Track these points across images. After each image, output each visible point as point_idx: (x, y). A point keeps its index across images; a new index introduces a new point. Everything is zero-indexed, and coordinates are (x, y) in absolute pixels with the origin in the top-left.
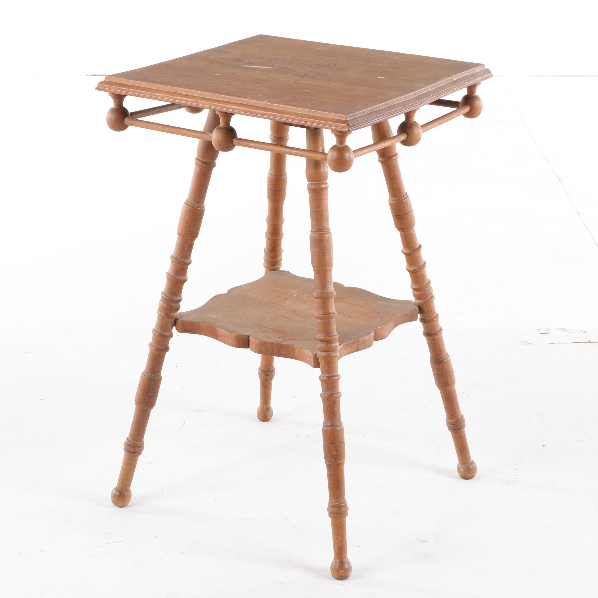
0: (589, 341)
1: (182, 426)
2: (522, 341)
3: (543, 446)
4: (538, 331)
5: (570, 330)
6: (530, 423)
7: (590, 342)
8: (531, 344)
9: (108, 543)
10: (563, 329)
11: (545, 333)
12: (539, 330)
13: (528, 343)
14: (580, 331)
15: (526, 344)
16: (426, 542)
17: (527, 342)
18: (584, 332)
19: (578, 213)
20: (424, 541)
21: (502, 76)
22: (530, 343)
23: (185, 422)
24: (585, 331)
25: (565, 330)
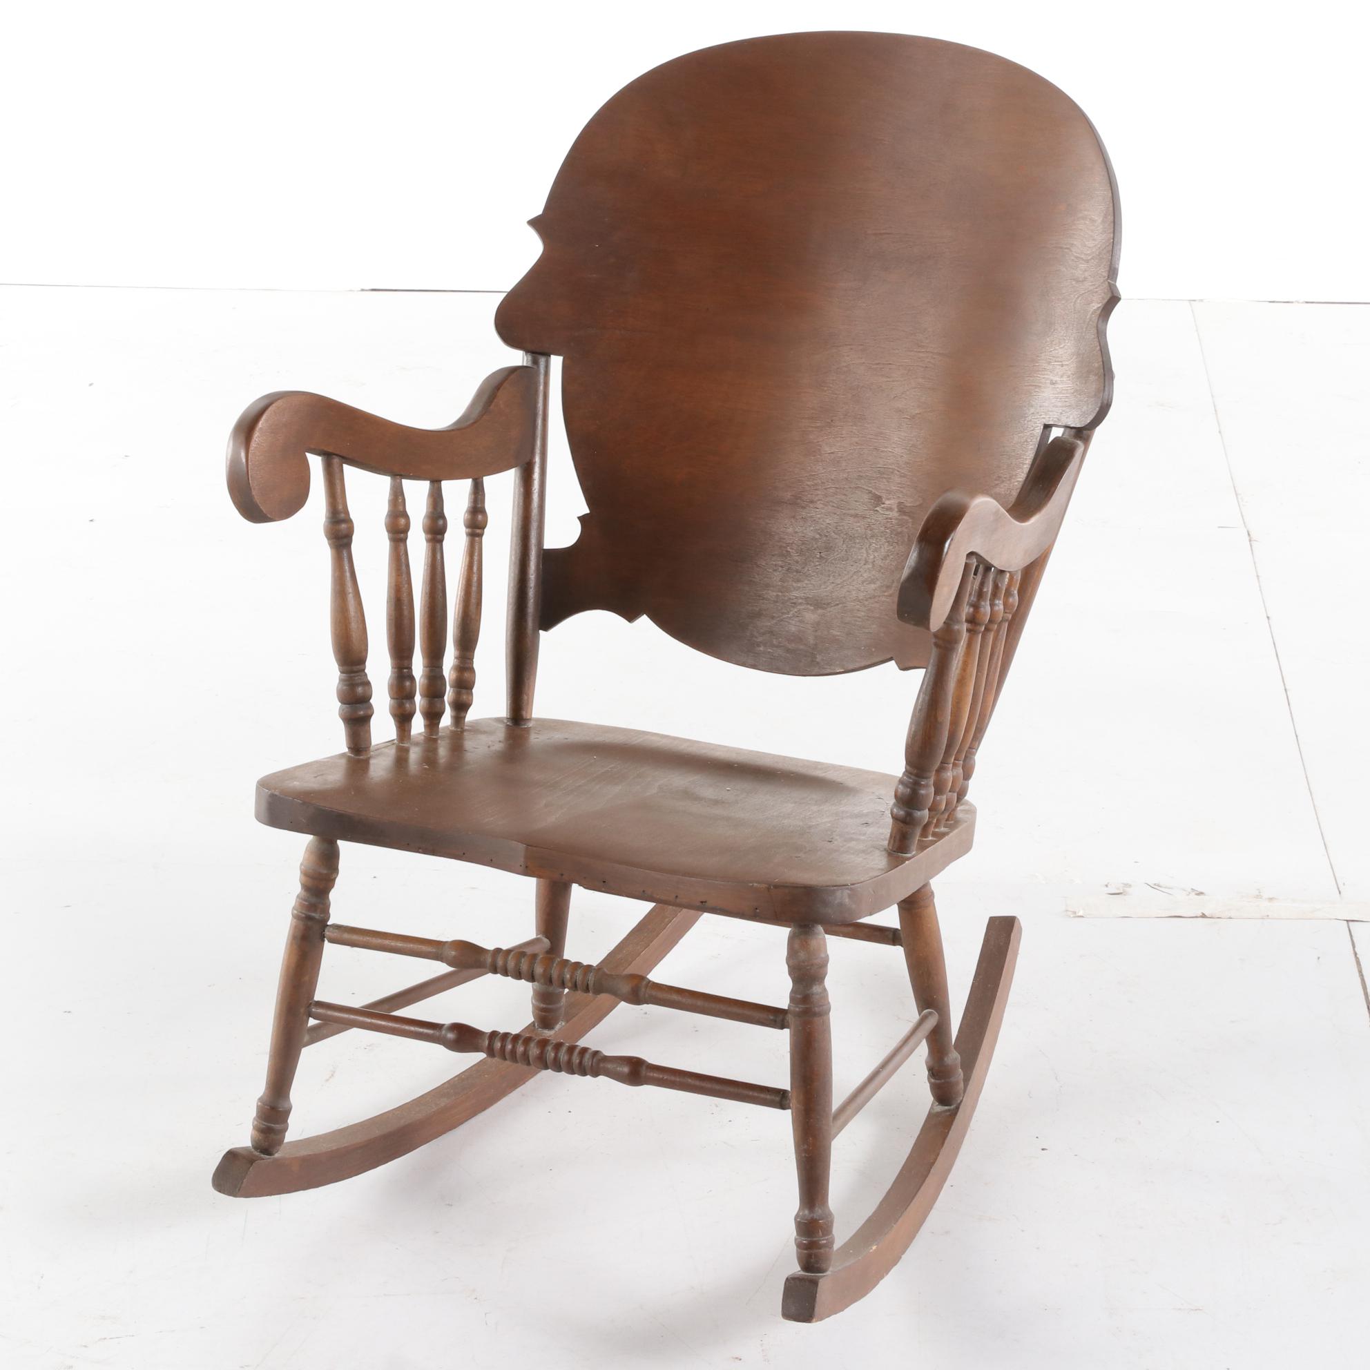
0: (1203, 914)
1: (327, 1080)
2: (1067, 911)
3: (1043, 1149)
4: (1106, 889)
5: (1171, 888)
6: (1031, 1097)
7: (1204, 916)
8: (1082, 917)
9: (105, 1339)
10: (1156, 886)
11: (1118, 894)
12: (1107, 886)
13: (1077, 915)
14: (1190, 890)
15: (1074, 917)
16: (740, 1359)
17: (1075, 913)
18: (1197, 894)
19: (1268, 617)
20: (737, 1358)
21: (1202, 300)
22: (1081, 913)
23: (334, 1072)
24: (1200, 890)
25: (1158, 888)
